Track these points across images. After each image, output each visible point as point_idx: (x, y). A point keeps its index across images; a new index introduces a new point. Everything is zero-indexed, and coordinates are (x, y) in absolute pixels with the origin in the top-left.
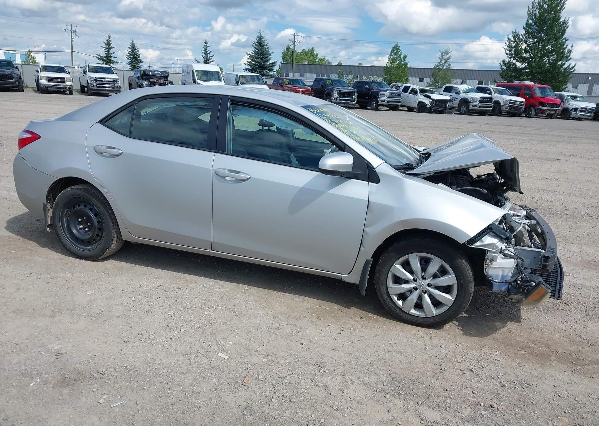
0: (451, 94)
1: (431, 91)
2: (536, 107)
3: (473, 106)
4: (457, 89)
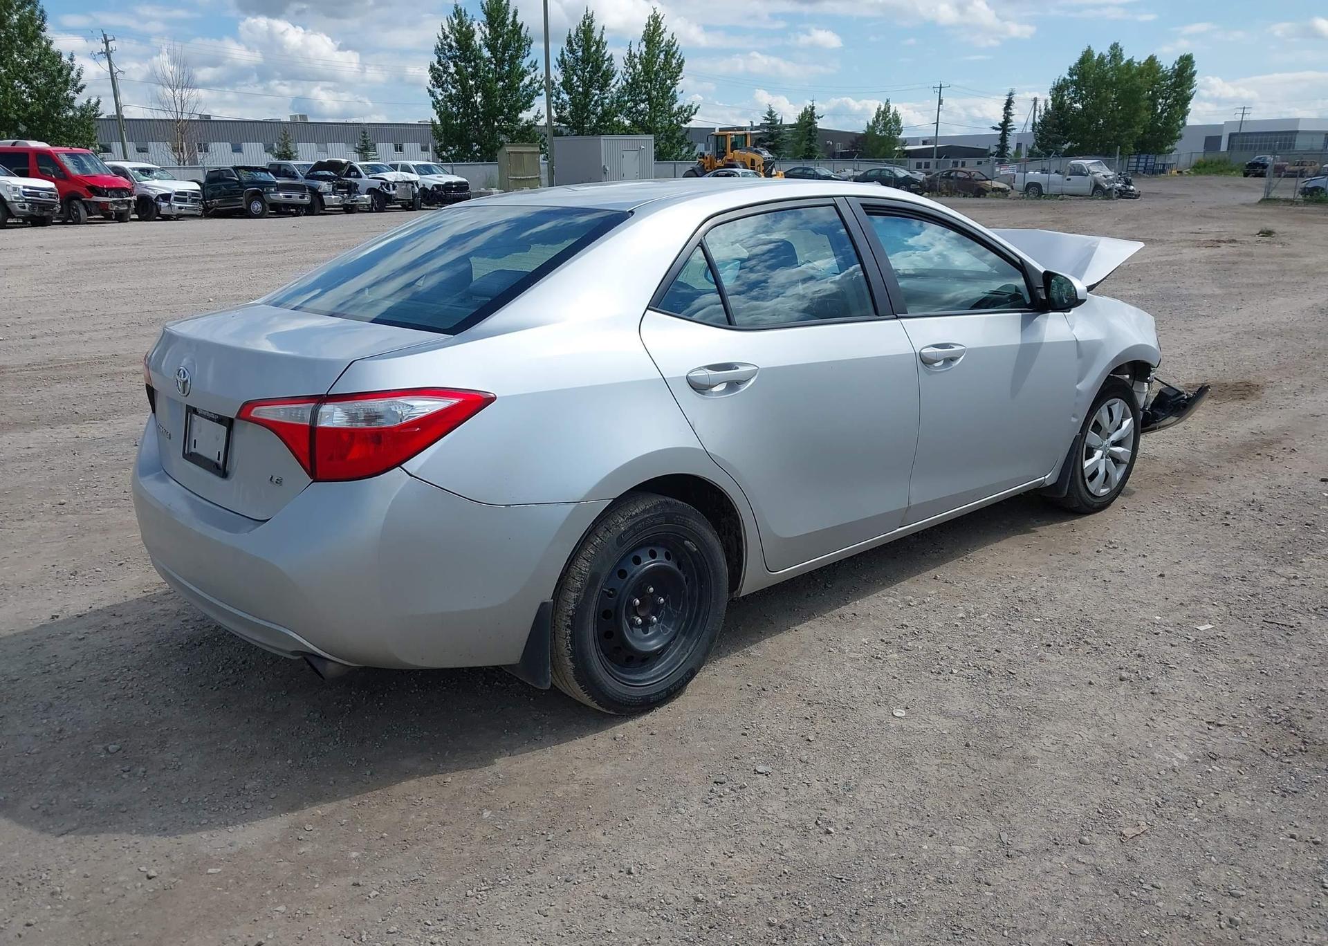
2: (83, 199)
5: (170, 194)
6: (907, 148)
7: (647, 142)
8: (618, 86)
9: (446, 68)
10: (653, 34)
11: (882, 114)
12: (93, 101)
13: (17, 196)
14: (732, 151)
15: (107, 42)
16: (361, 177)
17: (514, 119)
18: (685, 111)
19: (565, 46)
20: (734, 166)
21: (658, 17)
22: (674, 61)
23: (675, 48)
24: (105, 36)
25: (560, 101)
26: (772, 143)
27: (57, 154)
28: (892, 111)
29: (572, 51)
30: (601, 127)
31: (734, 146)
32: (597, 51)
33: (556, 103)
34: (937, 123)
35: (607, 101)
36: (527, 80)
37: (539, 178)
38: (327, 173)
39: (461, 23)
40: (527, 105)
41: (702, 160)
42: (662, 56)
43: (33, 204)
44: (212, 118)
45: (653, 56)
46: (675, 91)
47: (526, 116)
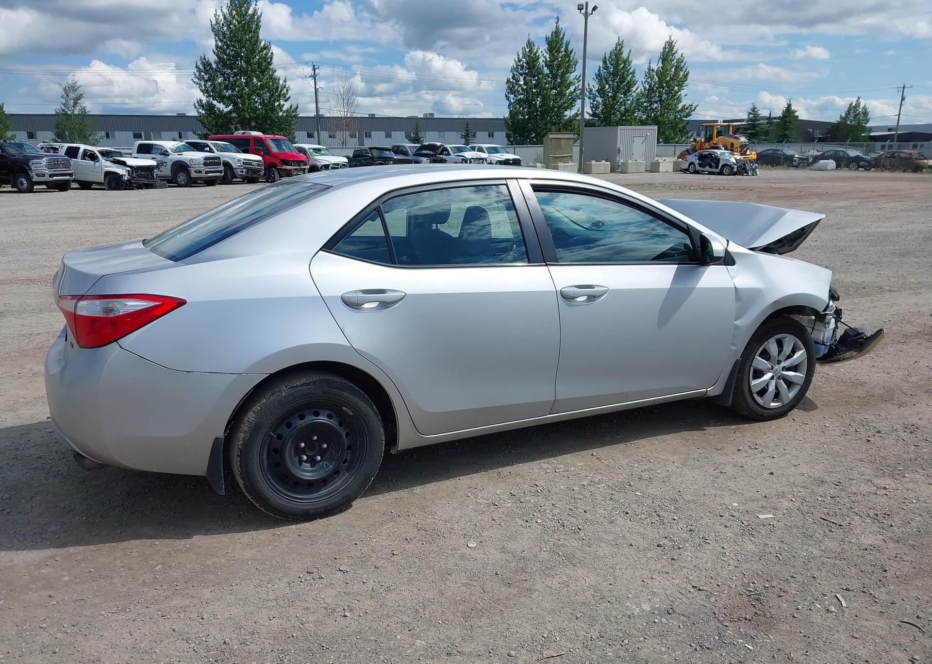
0: (153, 156)
1: (118, 152)
2: (278, 167)
3: (195, 172)
4: (161, 147)
5: (329, 165)
6: (872, 134)
7: (652, 131)
8: (637, 91)
9: (517, 81)
10: (667, 54)
11: (853, 109)
12: (294, 107)
13: (240, 164)
14: (717, 137)
15: (314, 70)
16: (450, 155)
17: (559, 115)
18: (687, 109)
19: (601, 64)
20: (718, 148)
21: (672, 42)
22: (682, 73)
23: (683, 64)
24: (314, 66)
25: (596, 102)
26: (753, 131)
27: (265, 140)
28: (862, 105)
29: (606, 68)
30: (623, 120)
31: (719, 133)
32: (623, 67)
33: (593, 104)
34: (899, 115)
35: (629, 102)
36: (572, 88)
37: (571, 156)
38: (427, 152)
39: (530, 51)
40: (570, 106)
41: (694, 143)
42: (673, 70)
43: (248, 170)
44: (376, 116)
45: (667, 70)
46: (680, 94)
47: (568, 114)
